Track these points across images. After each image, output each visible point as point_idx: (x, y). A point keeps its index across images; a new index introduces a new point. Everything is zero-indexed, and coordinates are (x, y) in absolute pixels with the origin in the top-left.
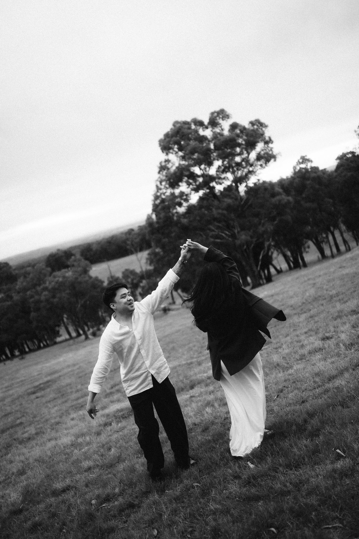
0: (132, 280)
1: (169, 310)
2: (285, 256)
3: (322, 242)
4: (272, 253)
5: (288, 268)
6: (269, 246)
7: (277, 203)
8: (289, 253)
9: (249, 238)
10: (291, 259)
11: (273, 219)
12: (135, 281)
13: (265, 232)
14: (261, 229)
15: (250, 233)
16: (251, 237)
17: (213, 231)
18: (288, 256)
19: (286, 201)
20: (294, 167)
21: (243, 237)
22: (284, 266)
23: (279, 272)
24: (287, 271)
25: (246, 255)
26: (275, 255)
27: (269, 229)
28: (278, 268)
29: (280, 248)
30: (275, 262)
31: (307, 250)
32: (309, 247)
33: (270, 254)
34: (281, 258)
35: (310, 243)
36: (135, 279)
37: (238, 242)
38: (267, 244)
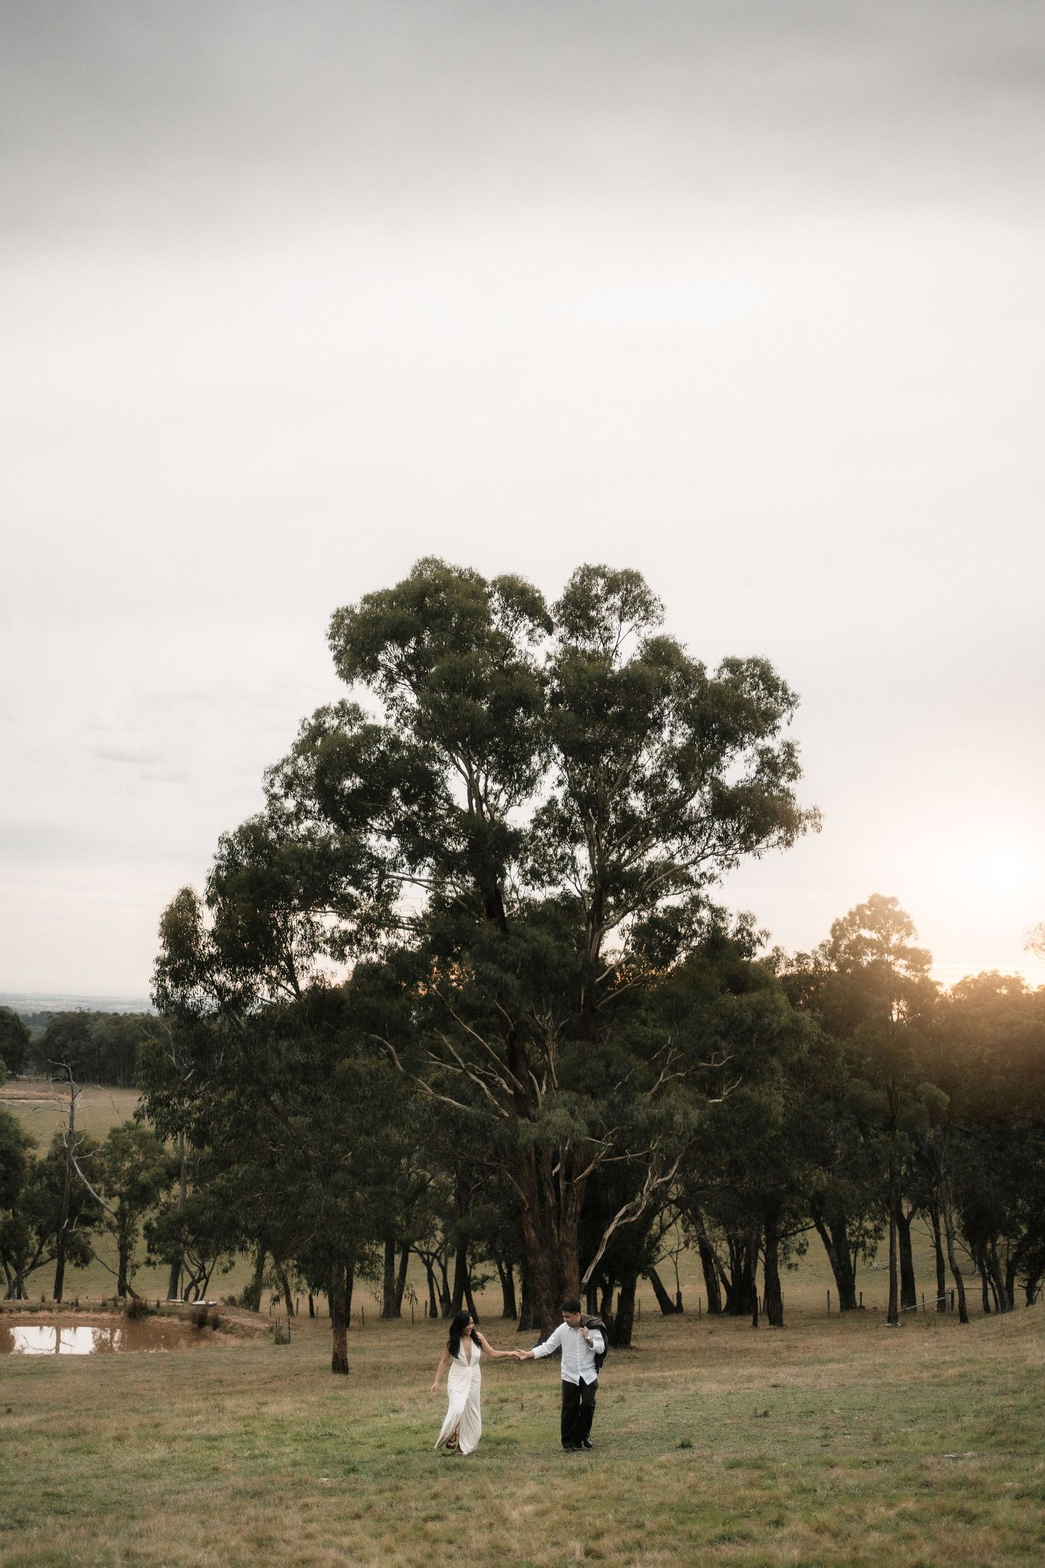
0: (138, 1168)
1: (216, 1324)
2: (707, 1255)
3: (856, 1246)
4: (664, 1229)
5: (705, 1305)
6: (659, 1195)
7: (749, 1017)
8: (723, 1250)
9: (581, 1126)
10: (728, 1273)
11: (709, 1085)
12: (144, 1177)
13: (661, 1125)
14: (642, 1108)
15: (596, 1108)
16: (594, 1129)
17: (453, 1060)
18: (718, 1260)
19: (784, 1020)
20: (834, 927)
21: (559, 1116)
22: (694, 1292)
23: (670, 1307)
24: (699, 1316)
25: (551, 1201)
26: (670, 1241)
27: (678, 1118)
28: (671, 1291)
29: (696, 1219)
30: (663, 1267)
31: (794, 1258)
32: (801, 1251)
33: (655, 1229)
34: (691, 1259)
35: (813, 1238)
36: (147, 1168)
37: (528, 1132)
38: (653, 1181)
